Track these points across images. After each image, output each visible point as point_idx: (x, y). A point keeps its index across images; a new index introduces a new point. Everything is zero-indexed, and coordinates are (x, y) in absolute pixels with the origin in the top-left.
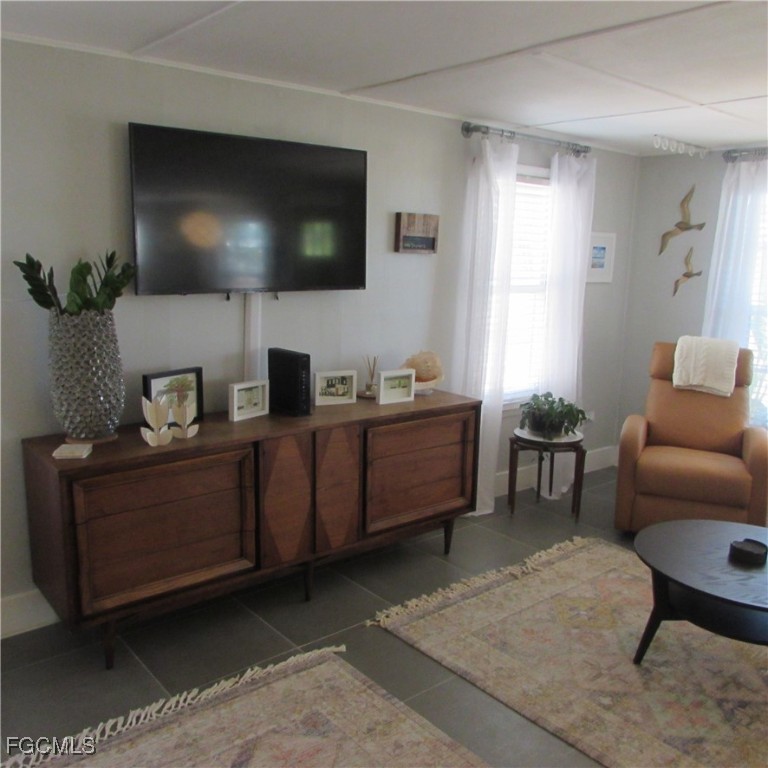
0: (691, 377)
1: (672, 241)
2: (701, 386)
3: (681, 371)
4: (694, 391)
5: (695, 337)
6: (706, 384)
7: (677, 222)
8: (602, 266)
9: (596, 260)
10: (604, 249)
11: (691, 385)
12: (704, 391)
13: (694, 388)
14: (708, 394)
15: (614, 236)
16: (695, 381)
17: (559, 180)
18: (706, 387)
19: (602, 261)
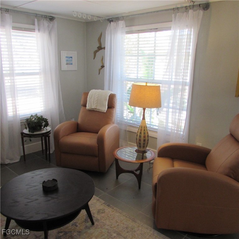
0: (92, 105)
1: (97, 54)
2: (96, 109)
3: (89, 103)
4: (94, 111)
5: (97, 90)
6: (97, 108)
7: (98, 46)
8: (72, 64)
9: (68, 62)
10: (71, 57)
11: (92, 109)
12: (97, 110)
13: (94, 110)
14: (99, 111)
15: (76, 52)
16: (93, 107)
17: (39, 30)
18: (98, 109)
19: (71, 62)
